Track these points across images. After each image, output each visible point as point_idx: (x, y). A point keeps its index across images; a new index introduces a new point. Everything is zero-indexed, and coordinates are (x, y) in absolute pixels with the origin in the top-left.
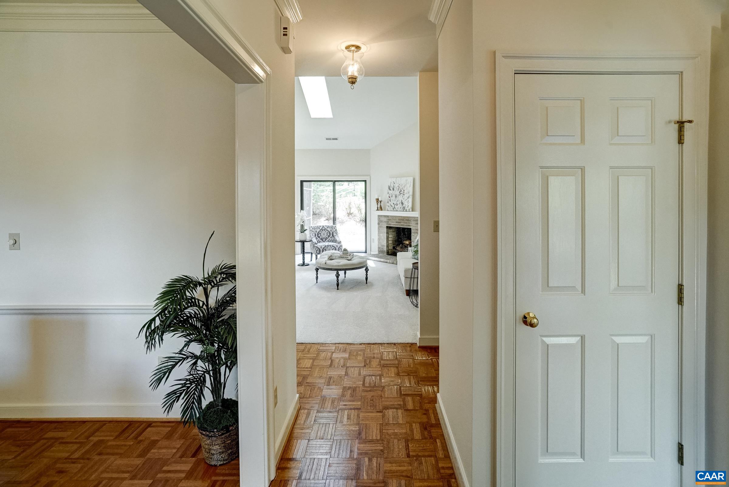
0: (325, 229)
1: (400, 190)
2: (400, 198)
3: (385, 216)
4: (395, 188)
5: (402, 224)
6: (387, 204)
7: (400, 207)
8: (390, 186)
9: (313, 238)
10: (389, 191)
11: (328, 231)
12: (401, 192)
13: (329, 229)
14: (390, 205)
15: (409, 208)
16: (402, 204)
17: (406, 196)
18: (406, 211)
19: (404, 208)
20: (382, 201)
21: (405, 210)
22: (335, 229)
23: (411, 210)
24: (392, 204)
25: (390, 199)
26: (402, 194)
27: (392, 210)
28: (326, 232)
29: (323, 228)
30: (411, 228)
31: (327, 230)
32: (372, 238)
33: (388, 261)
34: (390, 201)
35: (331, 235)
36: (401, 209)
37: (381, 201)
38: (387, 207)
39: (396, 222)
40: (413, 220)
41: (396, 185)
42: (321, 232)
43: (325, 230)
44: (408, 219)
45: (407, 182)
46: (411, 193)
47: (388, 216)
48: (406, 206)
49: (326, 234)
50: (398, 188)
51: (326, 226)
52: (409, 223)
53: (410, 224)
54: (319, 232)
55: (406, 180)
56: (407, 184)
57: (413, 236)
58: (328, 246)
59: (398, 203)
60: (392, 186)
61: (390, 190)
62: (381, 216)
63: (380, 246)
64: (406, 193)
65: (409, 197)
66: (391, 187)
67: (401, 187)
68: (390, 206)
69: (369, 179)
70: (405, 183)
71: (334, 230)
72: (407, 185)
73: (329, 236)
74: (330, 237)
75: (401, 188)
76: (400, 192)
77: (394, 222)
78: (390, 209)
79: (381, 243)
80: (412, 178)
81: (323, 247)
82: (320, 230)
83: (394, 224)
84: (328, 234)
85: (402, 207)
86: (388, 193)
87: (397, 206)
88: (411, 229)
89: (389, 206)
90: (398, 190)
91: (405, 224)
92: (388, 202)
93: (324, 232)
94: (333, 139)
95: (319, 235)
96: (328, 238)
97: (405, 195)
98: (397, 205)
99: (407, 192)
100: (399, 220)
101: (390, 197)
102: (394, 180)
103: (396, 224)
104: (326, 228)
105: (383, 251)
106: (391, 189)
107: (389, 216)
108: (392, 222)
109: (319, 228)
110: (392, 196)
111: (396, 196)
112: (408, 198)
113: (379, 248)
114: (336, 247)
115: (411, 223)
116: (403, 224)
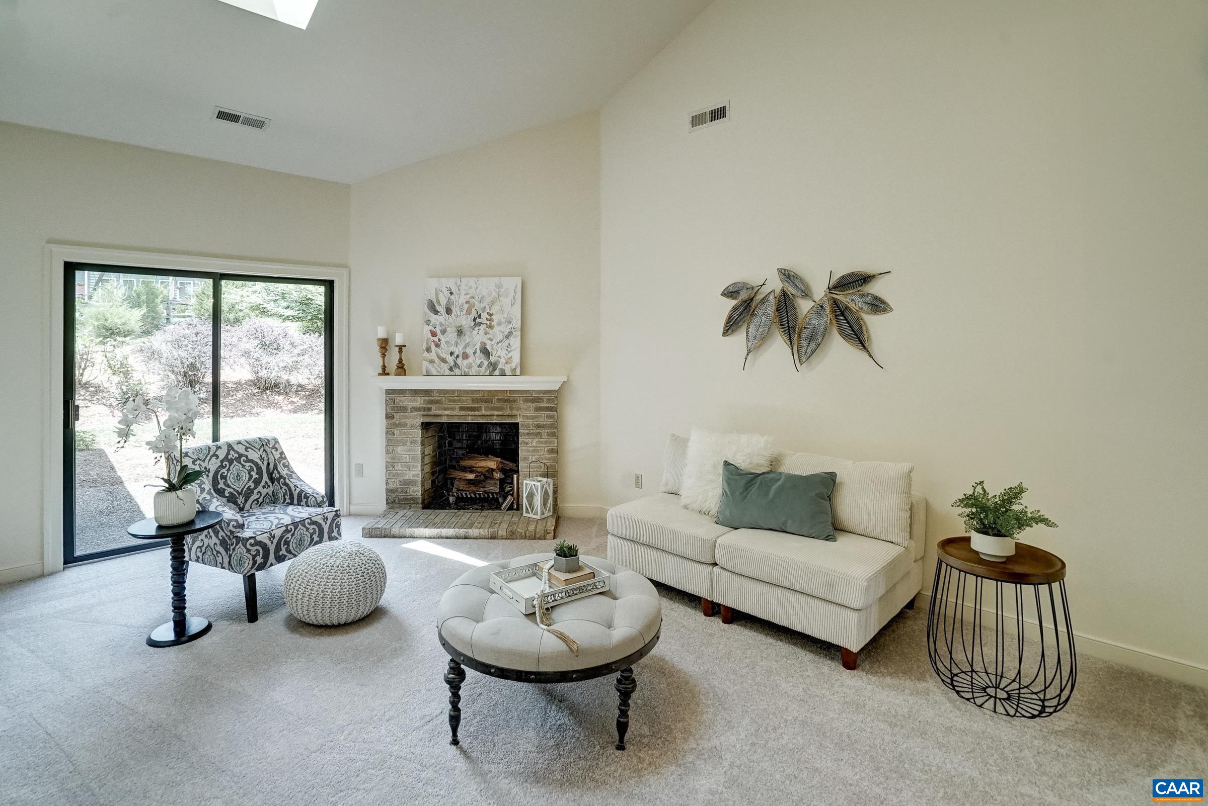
0: (241, 455)
1: (474, 314)
2: (478, 337)
3: (416, 392)
4: (453, 308)
5: (483, 412)
6: (426, 354)
7: (478, 362)
8: (435, 301)
9: (210, 501)
10: (433, 317)
11: (252, 461)
12: (478, 320)
13: (254, 455)
14: (439, 357)
15: (513, 365)
16: (486, 352)
17: (498, 332)
18: (503, 374)
19: (494, 366)
20: (405, 346)
21: (497, 372)
22: (279, 451)
23: (518, 371)
24: (443, 356)
25: (436, 339)
26: (483, 327)
27: (447, 372)
28: (243, 466)
29: (232, 452)
30: (518, 424)
31: (248, 461)
32: (354, 461)
33: (474, 532)
34: (437, 346)
35: (265, 477)
36: (483, 369)
37: (401, 348)
38: (425, 363)
39: (462, 409)
40: (526, 401)
41: (460, 300)
42: (225, 470)
43: (238, 460)
44: (507, 398)
45: (502, 290)
46: (517, 323)
47: (427, 392)
48: (503, 361)
49: (245, 477)
50: (466, 306)
51: (239, 443)
52: (511, 409)
53: (515, 412)
54: (216, 473)
55: (499, 286)
56: (499, 296)
57: (527, 443)
58: (295, 524)
59: (470, 351)
60: (444, 301)
61: (436, 312)
62: (402, 392)
63: (393, 485)
64: (499, 324)
65: (510, 333)
66: (440, 305)
67: (477, 303)
68: (437, 360)
69: (345, 278)
70: (494, 294)
71: (277, 456)
72: (502, 299)
73: (257, 482)
74: (263, 483)
75: (478, 306)
76: (475, 319)
77: (453, 409)
78: (438, 372)
79: (398, 475)
80: (518, 281)
81: (278, 533)
82: (222, 461)
83: (448, 415)
84: (255, 476)
85: (486, 363)
86: (428, 322)
87: (466, 362)
88: (516, 426)
89: (432, 362)
90: (469, 312)
91: (496, 413)
92: (428, 350)
93: (236, 467)
94: (234, 118)
95: (221, 485)
96: (255, 492)
97: (496, 329)
98: (465, 356)
99: (504, 321)
100: (473, 400)
101: (434, 334)
102: (451, 283)
103: (463, 413)
104: (240, 448)
105: (406, 499)
106: (441, 309)
107: (431, 391)
108: (446, 409)
109: (217, 457)
110: (444, 332)
111: (460, 332)
112: (507, 337)
113: (389, 491)
114: (321, 522)
115: (519, 409)
116: (488, 413)
